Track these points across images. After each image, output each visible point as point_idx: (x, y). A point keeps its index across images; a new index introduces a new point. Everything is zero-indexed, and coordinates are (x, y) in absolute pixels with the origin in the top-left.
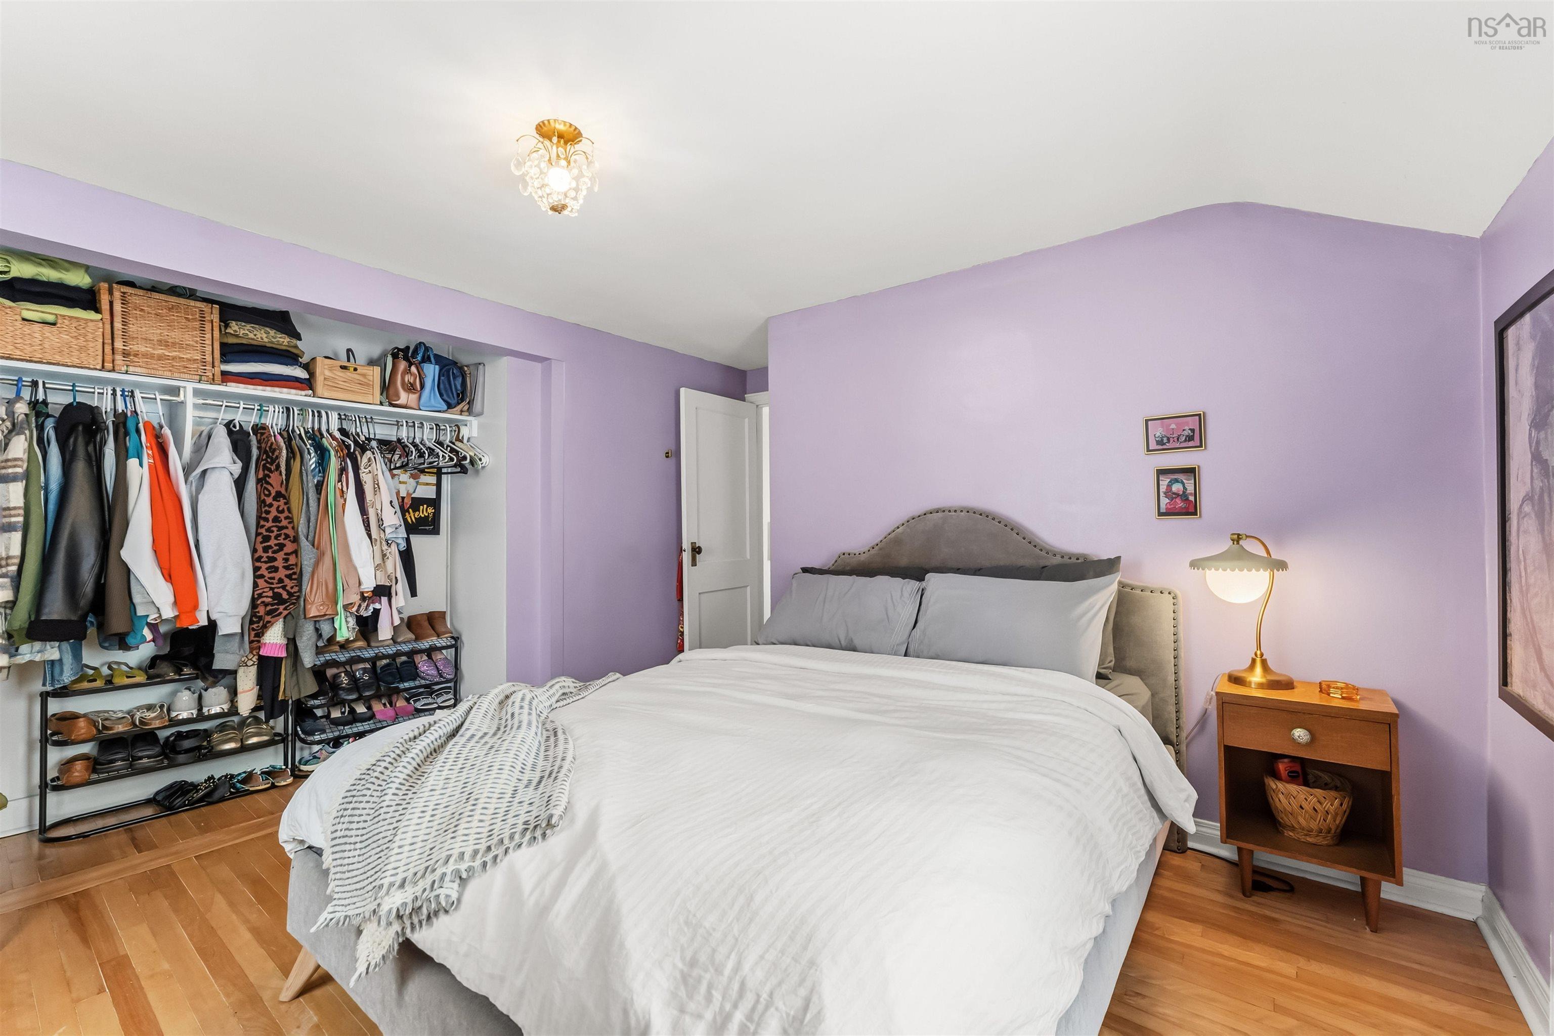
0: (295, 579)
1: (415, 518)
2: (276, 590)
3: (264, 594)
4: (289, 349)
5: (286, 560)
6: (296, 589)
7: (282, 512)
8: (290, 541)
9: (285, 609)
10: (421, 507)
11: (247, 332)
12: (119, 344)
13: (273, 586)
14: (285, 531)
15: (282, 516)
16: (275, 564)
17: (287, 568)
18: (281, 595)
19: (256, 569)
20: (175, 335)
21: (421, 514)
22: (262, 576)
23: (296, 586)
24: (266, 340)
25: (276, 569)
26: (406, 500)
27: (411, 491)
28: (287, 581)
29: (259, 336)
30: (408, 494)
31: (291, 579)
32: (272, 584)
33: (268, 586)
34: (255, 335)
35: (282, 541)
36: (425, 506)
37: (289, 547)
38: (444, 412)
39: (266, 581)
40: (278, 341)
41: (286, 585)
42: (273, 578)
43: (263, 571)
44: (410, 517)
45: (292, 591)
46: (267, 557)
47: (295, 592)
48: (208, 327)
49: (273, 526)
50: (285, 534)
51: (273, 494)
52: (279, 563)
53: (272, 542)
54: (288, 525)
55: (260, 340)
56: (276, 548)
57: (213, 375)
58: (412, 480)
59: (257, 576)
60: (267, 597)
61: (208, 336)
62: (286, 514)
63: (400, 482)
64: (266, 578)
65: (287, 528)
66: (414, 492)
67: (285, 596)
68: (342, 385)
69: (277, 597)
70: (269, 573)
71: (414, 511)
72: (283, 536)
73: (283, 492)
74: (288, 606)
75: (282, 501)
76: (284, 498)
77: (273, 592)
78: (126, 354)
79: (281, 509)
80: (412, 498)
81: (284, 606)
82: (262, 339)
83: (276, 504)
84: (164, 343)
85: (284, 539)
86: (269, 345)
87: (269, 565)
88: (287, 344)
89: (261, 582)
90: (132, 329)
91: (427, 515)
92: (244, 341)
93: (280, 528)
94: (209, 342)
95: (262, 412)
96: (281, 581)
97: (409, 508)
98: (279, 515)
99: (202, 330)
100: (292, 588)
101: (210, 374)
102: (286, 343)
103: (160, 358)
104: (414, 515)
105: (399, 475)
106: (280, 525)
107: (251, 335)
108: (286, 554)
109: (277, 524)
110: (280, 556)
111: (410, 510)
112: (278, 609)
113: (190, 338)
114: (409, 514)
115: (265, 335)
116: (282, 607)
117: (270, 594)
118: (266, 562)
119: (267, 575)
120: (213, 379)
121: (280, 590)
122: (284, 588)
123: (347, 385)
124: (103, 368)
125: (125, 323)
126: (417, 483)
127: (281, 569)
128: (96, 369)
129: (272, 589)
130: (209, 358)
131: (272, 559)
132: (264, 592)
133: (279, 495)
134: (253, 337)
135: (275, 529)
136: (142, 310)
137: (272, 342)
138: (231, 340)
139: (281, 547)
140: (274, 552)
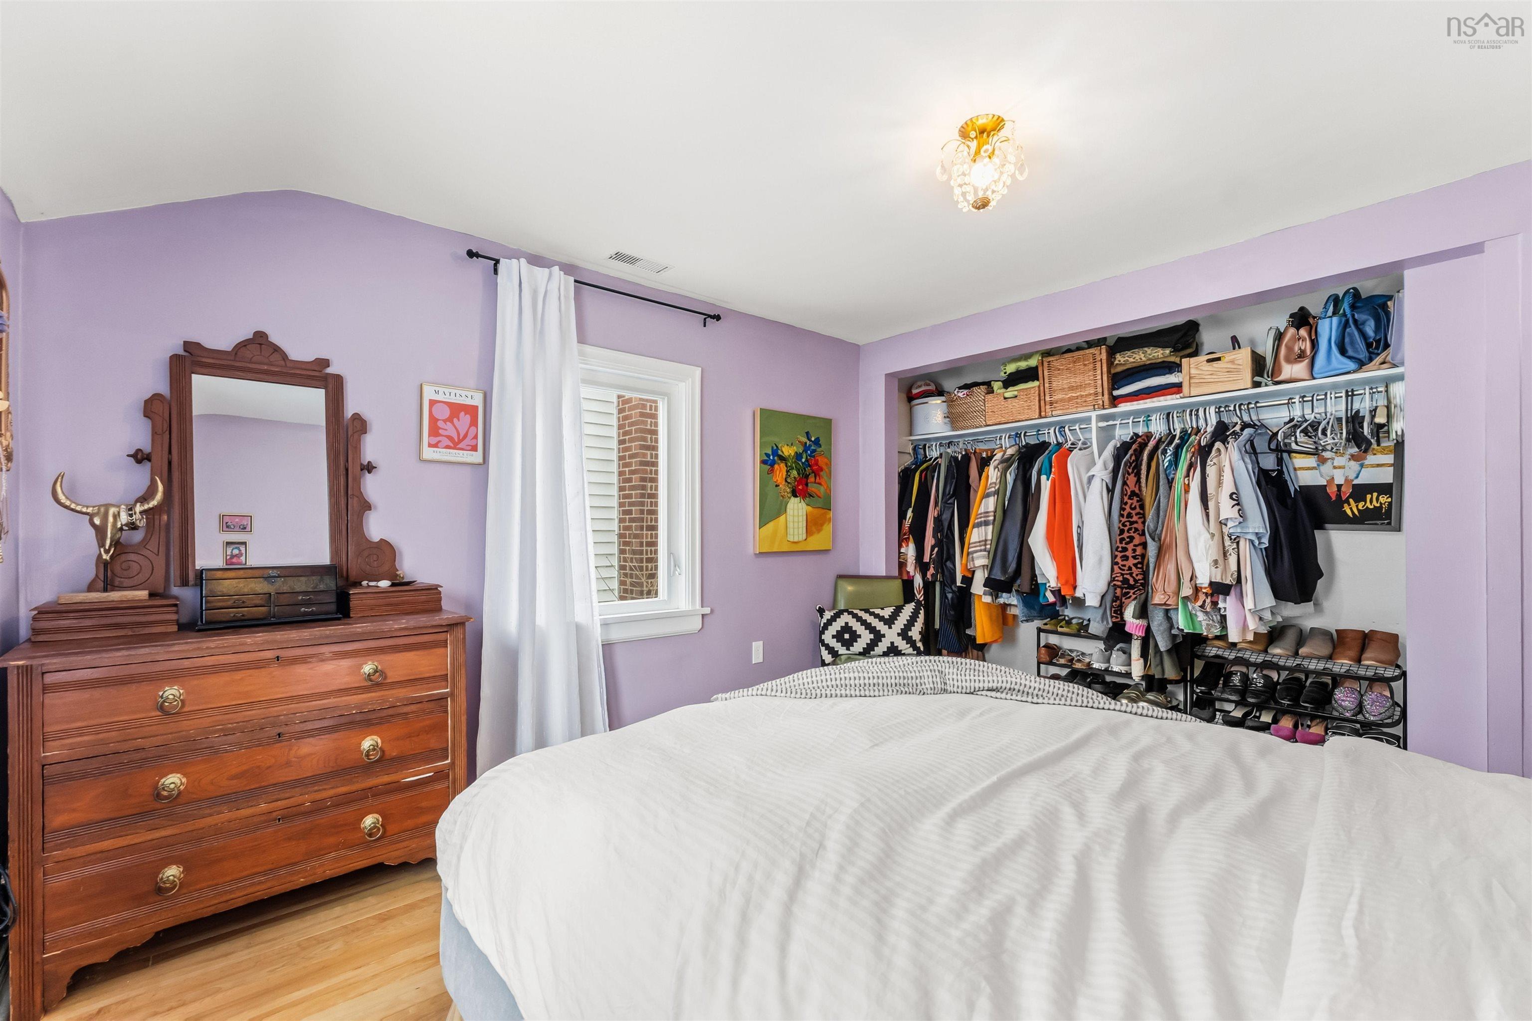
0: (1139, 568)
1: (1358, 509)
2: (1125, 576)
3: (1116, 579)
4: (1165, 360)
5: (1134, 551)
6: (1140, 577)
7: (1135, 508)
8: (1139, 534)
9: (1134, 593)
10: (1369, 497)
11: (1127, 358)
12: (1048, 399)
13: (1123, 572)
14: (1135, 525)
15: (1134, 512)
16: (1126, 553)
17: (1134, 557)
18: (1129, 580)
19: (1114, 557)
20: (1078, 379)
21: (1368, 504)
22: (1117, 563)
23: (1141, 574)
24: (1144, 359)
25: (1126, 558)
26: (1343, 489)
27: (1352, 476)
28: (1134, 568)
29: (1138, 357)
30: (1346, 480)
31: (1137, 568)
32: (1124, 570)
33: (1121, 571)
34: (1134, 359)
35: (1132, 534)
36: (1375, 494)
37: (1137, 541)
38: (1355, 371)
39: (1119, 567)
40: (1154, 356)
41: (1133, 573)
42: (1124, 566)
43: (1118, 560)
44: (1351, 509)
45: (1137, 578)
46: (1122, 547)
47: (1139, 580)
48: (1098, 365)
49: (1126, 522)
50: (1135, 528)
51: (1129, 494)
52: (1129, 553)
53: (1126, 535)
54: (1138, 520)
55: (1139, 360)
56: (1128, 540)
57: (1103, 402)
58: (1352, 463)
59: (1114, 563)
60: (1118, 581)
61: (1099, 372)
62: (1138, 510)
63: (1335, 468)
64: (1120, 565)
65: (1136, 522)
66: (1357, 477)
67: (1132, 582)
68: (1209, 378)
69: (1125, 581)
70: (1122, 561)
71: (1357, 501)
72: (1133, 530)
73: (1137, 491)
74: (1136, 591)
75: (1135, 499)
76: (1137, 495)
77: (1123, 578)
78: (1051, 403)
79: (1133, 506)
80: (1353, 485)
81: (1134, 591)
82: (1141, 359)
83: (1130, 502)
84: (1072, 389)
85: (1134, 532)
86: (1149, 362)
87: (1123, 554)
88: (1162, 356)
89: (1116, 567)
90: (1054, 384)
91: (1378, 505)
92: (1128, 366)
93: (1132, 523)
94: (1099, 377)
95: (1147, 422)
96: (1130, 568)
97: (1349, 497)
98: (1131, 512)
99: (1095, 369)
100: (1137, 575)
101: (1101, 402)
102: (1160, 356)
103: (1070, 399)
104: (1357, 506)
105: (1333, 459)
106: (1132, 520)
107: (1131, 360)
108: (1135, 546)
109: (1130, 519)
110: (1130, 547)
111: (1351, 500)
112: (1129, 593)
113: (1087, 379)
114: (1349, 505)
115: (1143, 355)
116: (1132, 591)
117: (1121, 578)
118: (1120, 552)
119: (1121, 563)
120: (1103, 405)
121: (1128, 577)
122: (1131, 574)
123: (1215, 377)
124: (1040, 417)
125: (1050, 383)
126: (1362, 466)
127: (1130, 558)
128: (1035, 419)
129: (1122, 575)
130: (1100, 390)
131: (1125, 550)
132: (1117, 576)
133: (1133, 494)
134: (1133, 360)
135: (1128, 524)
136: (1059, 370)
137: (1149, 359)
138: (1119, 369)
139: (1132, 538)
140: (1126, 544)
